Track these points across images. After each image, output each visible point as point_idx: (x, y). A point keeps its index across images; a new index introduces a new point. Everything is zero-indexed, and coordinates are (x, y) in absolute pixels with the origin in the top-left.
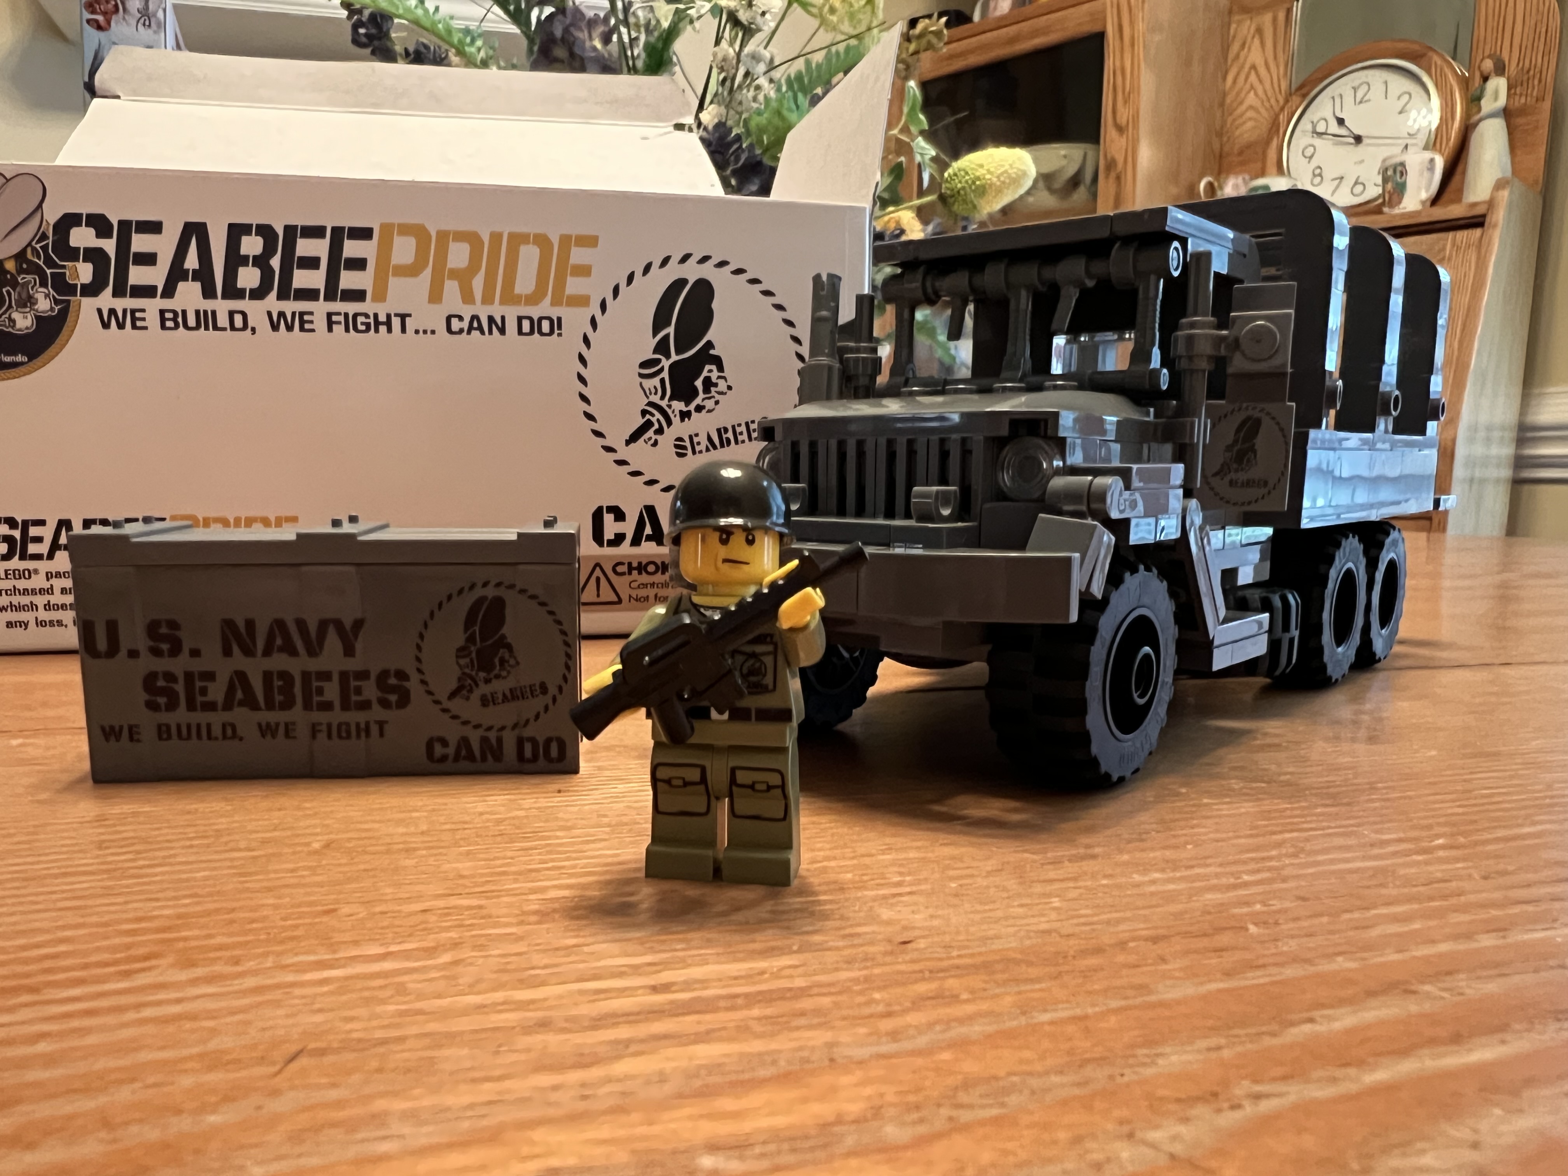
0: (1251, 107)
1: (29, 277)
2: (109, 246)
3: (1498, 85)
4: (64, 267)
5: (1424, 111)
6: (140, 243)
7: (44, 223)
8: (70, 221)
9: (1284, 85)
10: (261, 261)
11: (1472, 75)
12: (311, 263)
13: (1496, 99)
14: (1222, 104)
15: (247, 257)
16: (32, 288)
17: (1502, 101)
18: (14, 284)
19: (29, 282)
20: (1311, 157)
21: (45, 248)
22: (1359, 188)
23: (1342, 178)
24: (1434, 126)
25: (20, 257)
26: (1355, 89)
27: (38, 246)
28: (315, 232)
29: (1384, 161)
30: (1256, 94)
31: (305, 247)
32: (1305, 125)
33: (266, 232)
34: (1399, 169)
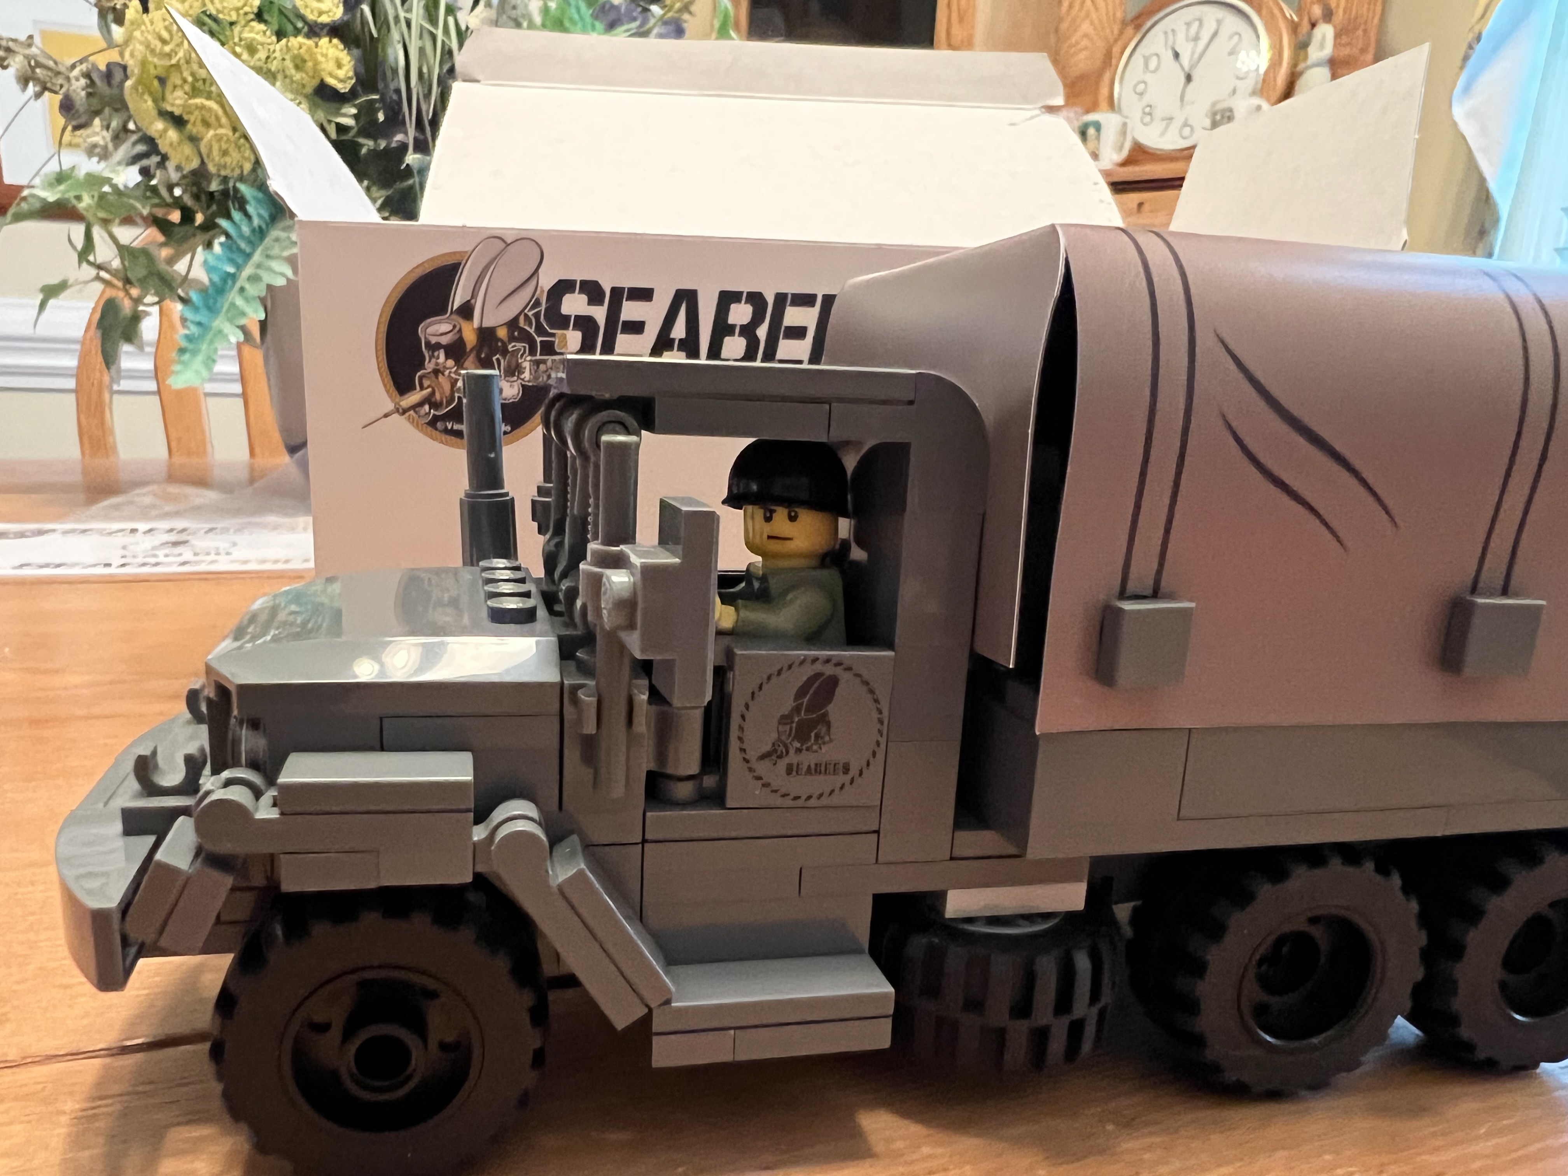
0: (1086, 35)
1: (519, 345)
2: (600, 314)
3: (1325, 32)
4: (553, 335)
5: (1253, 53)
6: (630, 311)
7: (539, 289)
8: (563, 287)
9: (1119, 15)
10: (748, 331)
11: (1301, 19)
12: (798, 333)
13: (1322, 46)
14: (1057, 30)
15: (733, 327)
16: (522, 356)
17: (1328, 51)
18: (505, 352)
19: (519, 350)
20: (1141, 94)
21: (537, 316)
22: (1187, 131)
23: (1171, 119)
24: (1262, 71)
25: (513, 324)
26: (1188, 24)
27: (530, 314)
28: (806, 300)
29: (1214, 104)
30: (1092, 23)
31: (793, 316)
32: (1138, 59)
33: (756, 299)
34: (1228, 114)
